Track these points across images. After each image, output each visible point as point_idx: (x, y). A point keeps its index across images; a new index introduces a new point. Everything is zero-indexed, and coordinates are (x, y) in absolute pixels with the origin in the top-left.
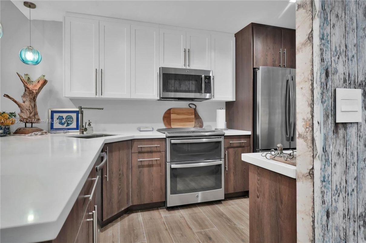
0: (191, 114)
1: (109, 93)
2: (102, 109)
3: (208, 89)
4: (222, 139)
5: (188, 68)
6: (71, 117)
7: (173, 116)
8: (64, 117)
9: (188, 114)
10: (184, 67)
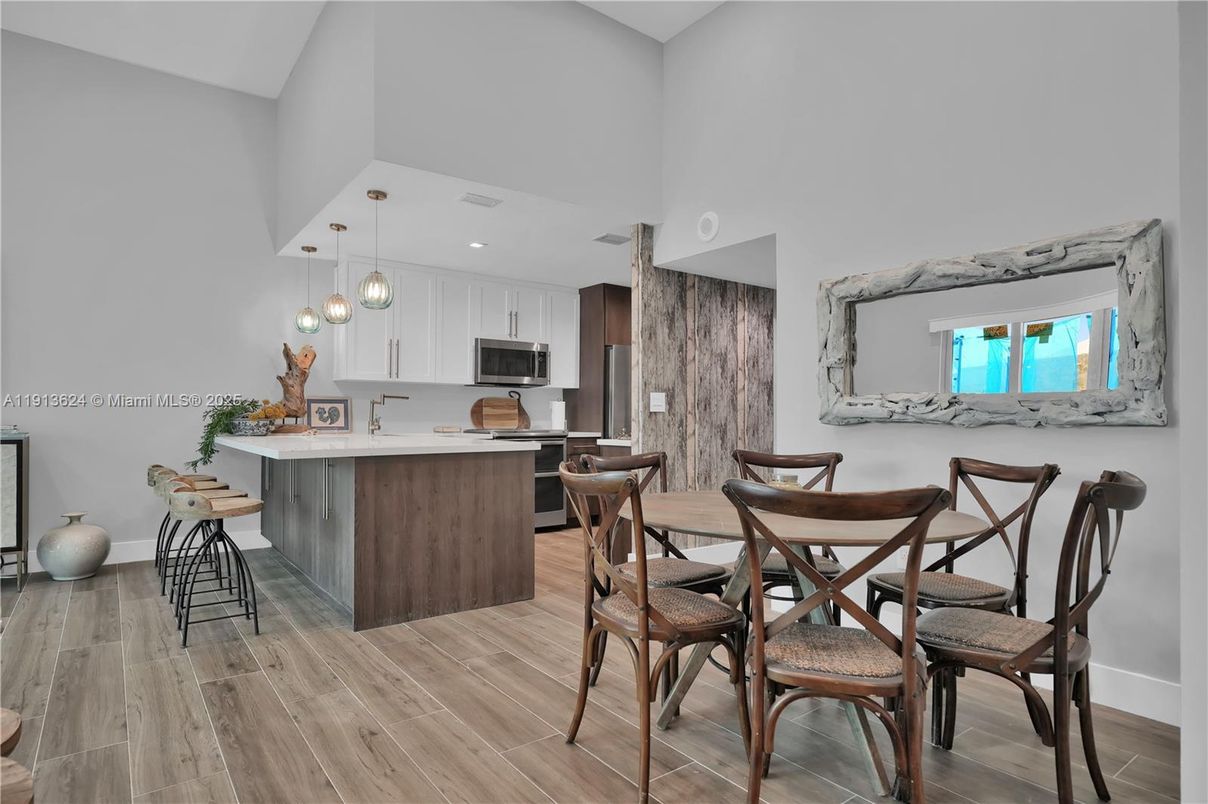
0: (514, 407)
1: (407, 376)
2: (407, 398)
3: (543, 373)
4: (564, 442)
5: (514, 339)
6: (336, 409)
7: (486, 411)
8: (327, 410)
9: (510, 407)
10: (509, 339)
